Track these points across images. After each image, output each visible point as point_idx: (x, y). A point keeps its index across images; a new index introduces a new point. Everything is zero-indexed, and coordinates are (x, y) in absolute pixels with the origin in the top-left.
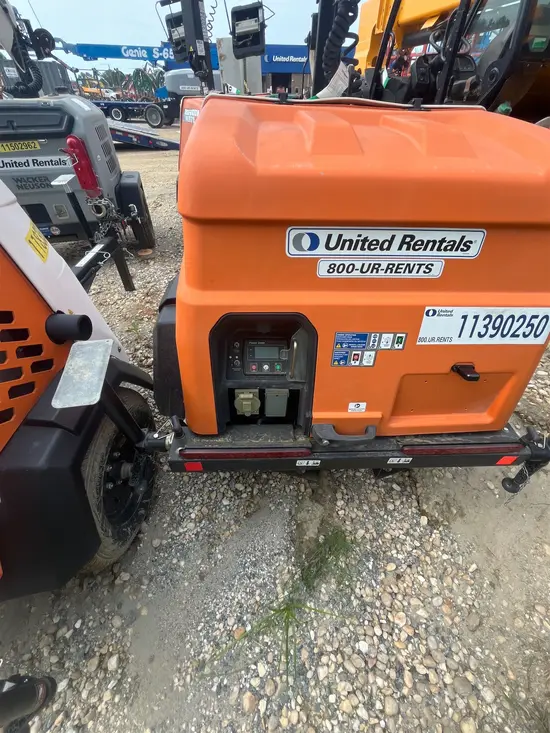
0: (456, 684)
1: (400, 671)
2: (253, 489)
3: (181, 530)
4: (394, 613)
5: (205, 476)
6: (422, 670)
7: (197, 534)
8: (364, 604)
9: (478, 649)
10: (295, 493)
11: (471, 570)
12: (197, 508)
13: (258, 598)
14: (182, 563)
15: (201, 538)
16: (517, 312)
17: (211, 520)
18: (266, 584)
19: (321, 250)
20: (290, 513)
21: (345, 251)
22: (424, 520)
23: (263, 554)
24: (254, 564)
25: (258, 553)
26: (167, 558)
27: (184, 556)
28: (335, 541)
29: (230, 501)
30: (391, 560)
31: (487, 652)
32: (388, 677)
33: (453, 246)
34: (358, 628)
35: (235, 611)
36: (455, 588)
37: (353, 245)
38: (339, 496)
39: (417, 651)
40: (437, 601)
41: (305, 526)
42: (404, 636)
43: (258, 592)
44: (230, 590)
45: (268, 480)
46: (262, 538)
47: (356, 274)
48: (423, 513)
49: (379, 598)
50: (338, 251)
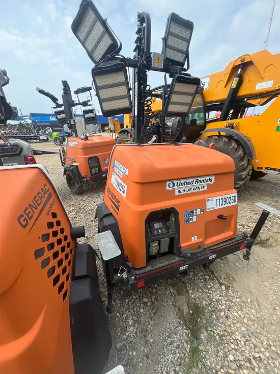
0: (271, 355)
1: (250, 361)
2: (152, 299)
3: (127, 334)
4: (234, 334)
5: (127, 300)
6: (257, 355)
7: (136, 333)
8: (221, 337)
9: (269, 335)
10: (170, 294)
11: (249, 302)
12: (131, 318)
13: (178, 355)
14: (135, 353)
15: (138, 334)
16: (228, 196)
17: (139, 323)
18: (179, 345)
19: (176, 187)
20: (172, 304)
21: (182, 186)
22: (223, 287)
23: (171, 330)
24: (169, 337)
25: (169, 330)
26: (126, 354)
27: (134, 349)
28: (197, 310)
29: (144, 310)
30: (220, 311)
31: (272, 335)
32: (247, 367)
33: (208, 181)
34: (225, 349)
35: (171, 367)
36: (248, 312)
37: (183, 184)
38: (188, 288)
39: (251, 348)
40: (246, 321)
41: (182, 308)
42: (243, 343)
43: (177, 351)
44: (164, 356)
45: (157, 292)
46: (167, 322)
47: (186, 192)
48: (221, 284)
49: (225, 331)
50: (180, 186)
